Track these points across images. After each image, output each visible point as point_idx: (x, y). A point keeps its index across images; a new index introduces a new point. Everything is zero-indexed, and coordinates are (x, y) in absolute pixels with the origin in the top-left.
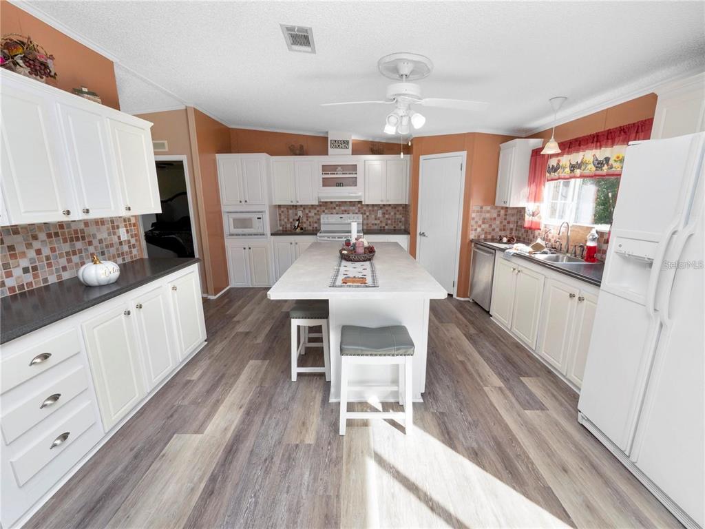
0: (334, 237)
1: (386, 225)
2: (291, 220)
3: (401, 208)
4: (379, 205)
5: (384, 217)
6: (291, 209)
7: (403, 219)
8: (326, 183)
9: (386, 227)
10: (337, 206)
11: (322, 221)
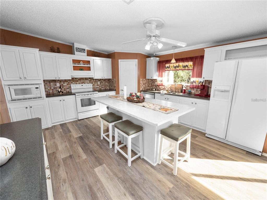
0: (85, 95)
1: (102, 88)
2: (52, 88)
3: (107, 80)
4: (98, 79)
5: (101, 84)
6: (52, 82)
7: (108, 85)
8: (75, 68)
9: (102, 89)
10: (79, 80)
11: (72, 87)
